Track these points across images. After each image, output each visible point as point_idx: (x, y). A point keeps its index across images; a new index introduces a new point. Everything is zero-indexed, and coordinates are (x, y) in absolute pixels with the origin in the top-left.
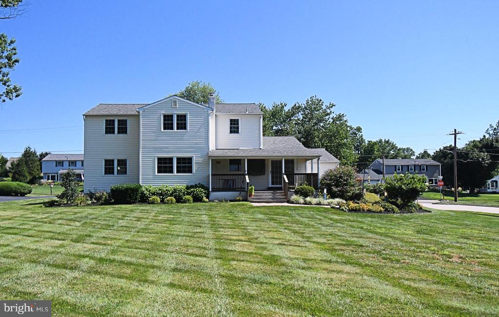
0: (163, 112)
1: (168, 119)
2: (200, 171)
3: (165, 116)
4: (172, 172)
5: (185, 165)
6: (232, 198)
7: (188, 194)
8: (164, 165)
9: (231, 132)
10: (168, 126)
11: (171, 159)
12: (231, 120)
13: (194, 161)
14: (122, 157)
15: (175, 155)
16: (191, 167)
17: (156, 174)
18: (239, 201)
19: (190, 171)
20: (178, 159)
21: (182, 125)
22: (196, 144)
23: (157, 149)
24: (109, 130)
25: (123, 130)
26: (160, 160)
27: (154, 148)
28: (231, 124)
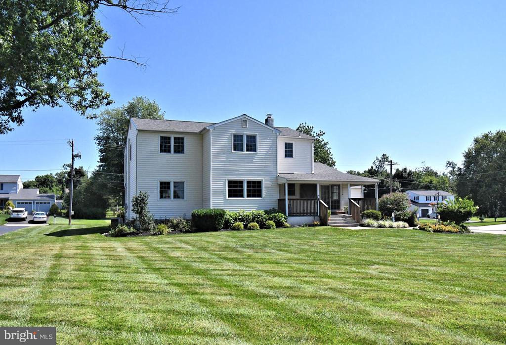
0: (234, 132)
1: (238, 139)
2: (269, 196)
3: (235, 136)
4: (242, 196)
5: (255, 189)
6: (310, 223)
7: (270, 219)
8: (235, 189)
9: (286, 156)
10: (238, 147)
11: (241, 182)
12: (286, 144)
13: (264, 185)
14: (178, 180)
15: (245, 178)
16: (260, 191)
17: (227, 198)
18: (316, 225)
19: (260, 195)
20: (248, 182)
21: (252, 147)
22: (266, 167)
23: (228, 172)
24: (165, 148)
25: (180, 149)
26: (231, 183)
27: (224, 170)
28: (286, 148)
